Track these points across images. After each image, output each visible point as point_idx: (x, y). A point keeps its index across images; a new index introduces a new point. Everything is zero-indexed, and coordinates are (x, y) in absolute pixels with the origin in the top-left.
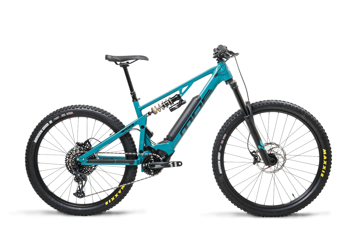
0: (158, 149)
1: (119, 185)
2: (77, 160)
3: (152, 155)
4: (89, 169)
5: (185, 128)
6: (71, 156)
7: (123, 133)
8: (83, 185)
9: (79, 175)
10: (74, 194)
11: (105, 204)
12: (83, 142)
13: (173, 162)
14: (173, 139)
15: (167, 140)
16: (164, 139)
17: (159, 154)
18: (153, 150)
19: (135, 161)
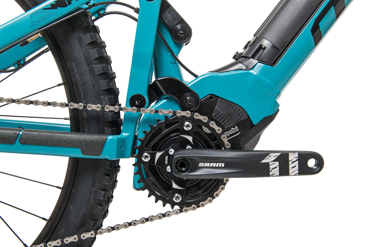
0: (212, 96)
3: (191, 119)
5: (332, 10)
13: (280, 153)
14: (278, 55)
15: (249, 58)
16: (234, 58)
17: (217, 114)
18: (188, 98)
19: (107, 139)
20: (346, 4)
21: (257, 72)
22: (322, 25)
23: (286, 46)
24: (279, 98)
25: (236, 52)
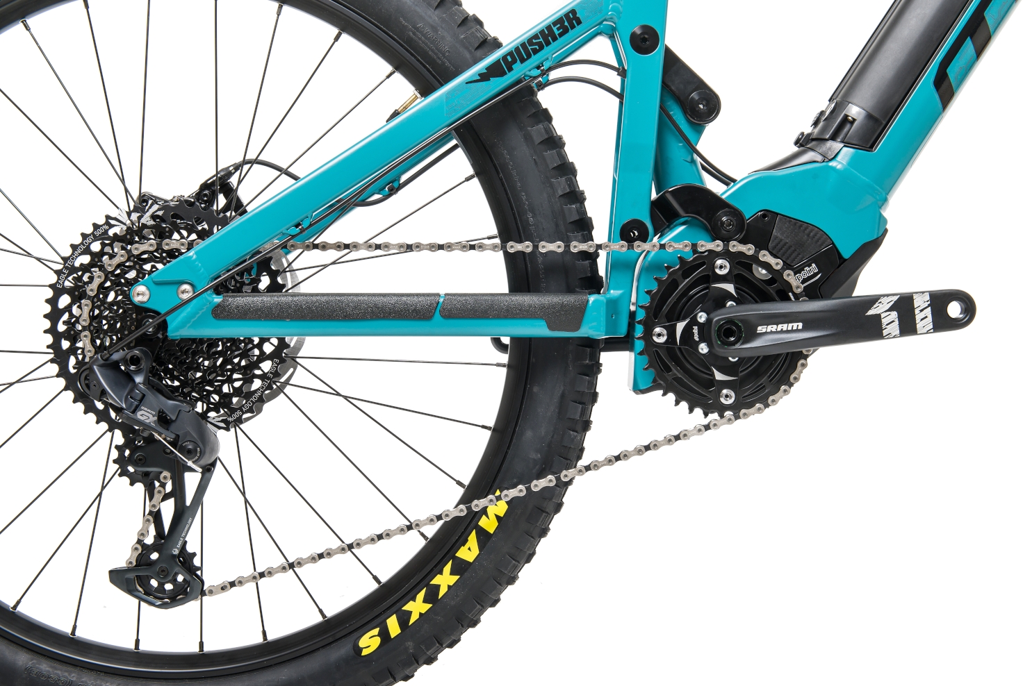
0: (766, 213)
1: (466, 500)
2: (137, 300)
3: (726, 254)
4: (230, 381)
5: (968, 42)
6: (91, 278)
7: (497, 84)
8: (188, 503)
9: (146, 416)
10: (118, 577)
11: (361, 650)
12: (189, 189)
13: (898, 296)
14: (879, 131)
15: (827, 140)
16: (796, 143)
17: (777, 245)
18: (724, 219)
19: (588, 301)
20: (991, 30)
21: (842, 163)
22: (952, 71)
23: (890, 114)
24: (885, 209)
25: (799, 133)
